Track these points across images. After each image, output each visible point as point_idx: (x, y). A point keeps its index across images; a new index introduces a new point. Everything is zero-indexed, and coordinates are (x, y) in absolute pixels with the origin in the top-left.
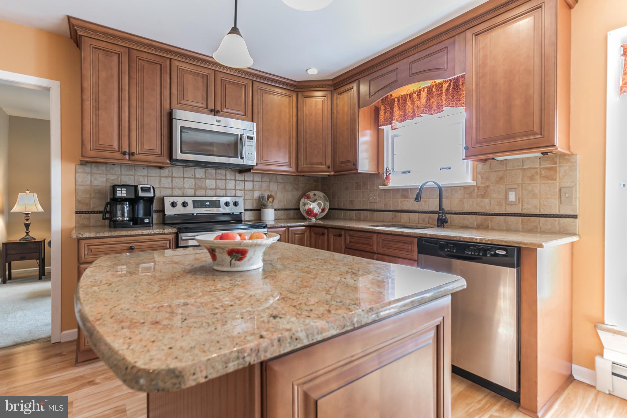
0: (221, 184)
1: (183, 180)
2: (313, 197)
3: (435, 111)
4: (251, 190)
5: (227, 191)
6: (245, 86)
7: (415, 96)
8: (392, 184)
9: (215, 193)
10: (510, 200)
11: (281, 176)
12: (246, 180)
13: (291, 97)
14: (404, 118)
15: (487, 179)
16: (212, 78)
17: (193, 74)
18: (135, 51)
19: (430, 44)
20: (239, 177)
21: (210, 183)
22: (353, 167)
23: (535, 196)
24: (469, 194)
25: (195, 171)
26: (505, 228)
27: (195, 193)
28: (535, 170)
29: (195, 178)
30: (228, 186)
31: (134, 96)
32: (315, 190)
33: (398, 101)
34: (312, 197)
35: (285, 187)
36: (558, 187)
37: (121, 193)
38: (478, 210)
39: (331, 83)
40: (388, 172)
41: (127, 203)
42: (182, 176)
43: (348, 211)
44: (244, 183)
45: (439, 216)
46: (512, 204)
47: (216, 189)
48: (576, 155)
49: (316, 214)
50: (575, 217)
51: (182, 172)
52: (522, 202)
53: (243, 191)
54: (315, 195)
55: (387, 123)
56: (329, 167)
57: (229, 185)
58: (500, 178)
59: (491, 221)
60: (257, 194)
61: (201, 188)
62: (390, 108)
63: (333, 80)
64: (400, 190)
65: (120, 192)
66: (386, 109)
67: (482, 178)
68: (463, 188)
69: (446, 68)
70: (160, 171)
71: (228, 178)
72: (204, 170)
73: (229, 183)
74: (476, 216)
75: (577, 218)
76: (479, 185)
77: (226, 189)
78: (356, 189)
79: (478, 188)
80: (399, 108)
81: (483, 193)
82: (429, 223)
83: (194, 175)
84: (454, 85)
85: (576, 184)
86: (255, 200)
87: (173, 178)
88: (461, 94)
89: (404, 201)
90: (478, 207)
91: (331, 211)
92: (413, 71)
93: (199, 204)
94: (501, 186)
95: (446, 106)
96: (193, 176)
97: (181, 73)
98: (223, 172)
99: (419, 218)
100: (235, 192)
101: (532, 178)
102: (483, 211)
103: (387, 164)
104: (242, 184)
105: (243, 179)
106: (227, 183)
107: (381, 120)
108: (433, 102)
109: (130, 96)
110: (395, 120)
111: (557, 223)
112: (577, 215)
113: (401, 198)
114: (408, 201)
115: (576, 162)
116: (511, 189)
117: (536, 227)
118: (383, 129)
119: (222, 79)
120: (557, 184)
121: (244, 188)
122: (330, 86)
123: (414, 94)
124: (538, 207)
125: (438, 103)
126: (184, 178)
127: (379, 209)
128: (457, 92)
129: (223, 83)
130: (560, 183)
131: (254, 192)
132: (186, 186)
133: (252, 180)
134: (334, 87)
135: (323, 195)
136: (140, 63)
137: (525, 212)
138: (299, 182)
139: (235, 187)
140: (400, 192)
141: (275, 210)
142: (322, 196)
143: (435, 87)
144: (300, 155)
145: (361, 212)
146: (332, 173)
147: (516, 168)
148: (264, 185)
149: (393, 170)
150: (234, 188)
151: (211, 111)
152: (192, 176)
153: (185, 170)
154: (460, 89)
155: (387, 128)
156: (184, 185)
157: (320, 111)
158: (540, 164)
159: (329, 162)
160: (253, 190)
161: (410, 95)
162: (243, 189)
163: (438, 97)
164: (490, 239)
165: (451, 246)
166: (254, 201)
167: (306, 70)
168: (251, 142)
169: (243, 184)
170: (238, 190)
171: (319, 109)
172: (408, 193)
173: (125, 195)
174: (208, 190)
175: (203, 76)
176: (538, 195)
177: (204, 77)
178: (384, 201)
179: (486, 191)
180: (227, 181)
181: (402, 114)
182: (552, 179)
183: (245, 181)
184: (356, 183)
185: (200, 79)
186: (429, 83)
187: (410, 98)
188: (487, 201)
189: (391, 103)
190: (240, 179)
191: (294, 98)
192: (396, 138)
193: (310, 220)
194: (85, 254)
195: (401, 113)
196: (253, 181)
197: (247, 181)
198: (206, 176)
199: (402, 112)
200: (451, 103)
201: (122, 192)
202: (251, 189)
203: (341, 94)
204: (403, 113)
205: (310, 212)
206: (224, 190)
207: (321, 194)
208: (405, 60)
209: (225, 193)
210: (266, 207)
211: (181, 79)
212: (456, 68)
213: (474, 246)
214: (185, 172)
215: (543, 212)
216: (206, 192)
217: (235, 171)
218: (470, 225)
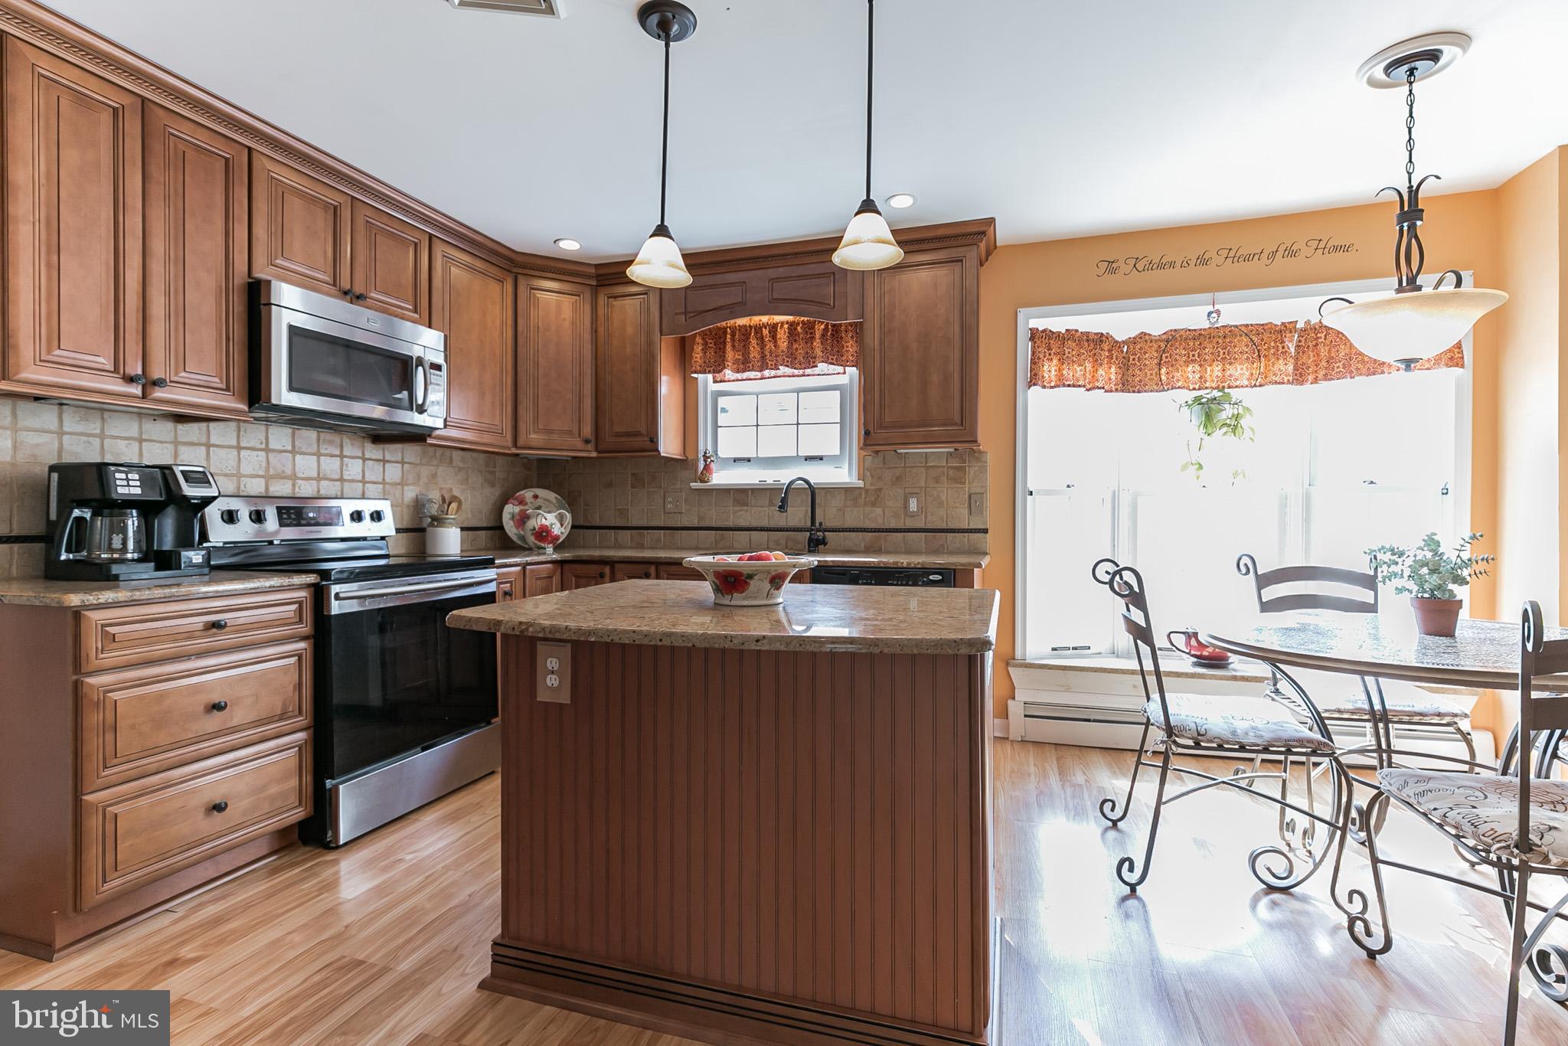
0: (331, 465)
1: (236, 453)
2: (531, 502)
3: (800, 364)
4: (398, 484)
5: (346, 484)
6: (416, 244)
7: (765, 332)
8: (720, 477)
9: (316, 490)
10: (911, 510)
11: (461, 452)
12: (387, 458)
13: (503, 282)
14: (744, 365)
15: (880, 478)
16: (346, 214)
17: (304, 196)
18: (161, 112)
19: (806, 260)
20: (373, 451)
21: (306, 465)
22: (648, 444)
23: (941, 504)
24: (853, 500)
25: (267, 432)
26: (903, 550)
27: (267, 489)
28: (941, 469)
29: (267, 450)
30: (347, 473)
31: (158, 229)
32: (539, 487)
33: (733, 335)
34: (528, 501)
35: (467, 479)
36: (967, 494)
37: (128, 485)
38: (868, 524)
39: (593, 270)
40: (709, 457)
41: (134, 512)
42: (234, 443)
43: (613, 531)
44: (384, 467)
45: (811, 534)
46: (913, 515)
47: (319, 478)
48: (986, 453)
49: (557, 538)
50: (985, 531)
51: (235, 434)
52: (926, 512)
53: (381, 486)
54: (536, 497)
55: (709, 369)
56: (587, 442)
57: (350, 469)
58: (898, 478)
59: (885, 541)
60: (410, 493)
61: (281, 476)
62: (715, 342)
63: (597, 266)
64: (732, 492)
65: (125, 483)
66: (706, 344)
67: (872, 477)
68: (843, 492)
69: (832, 304)
70: (176, 428)
71: (346, 453)
72: (290, 430)
73: (349, 465)
74: (864, 533)
75: (987, 532)
76: (868, 487)
77: (341, 480)
78: (633, 487)
79: (867, 491)
80: (734, 346)
81: (873, 499)
82: (786, 547)
83: (264, 441)
84: (832, 330)
85: (986, 490)
86: (408, 506)
87: (211, 448)
88: (843, 346)
89: (741, 510)
90: (866, 520)
91: (576, 530)
92: (776, 296)
93: (293, 516)
94: (899, 490)
95: (823, 362)
96: (263, 446)
97: (276, 191)
98: (336, 438)
99: (768, 541)
100: (364, 486)
101: (937, 480)
102: (873, 526)
103: (704, 444)
104: (379, 467)
105: (381, 458)
106: (345, 463)
107: (696, 362)
108: (796, 349)
109: (147, 226)
110: (729, 368)
111: (966, 539)
112: (987, 529)
113: (734, 506)
114: (747, 511)
115: (986, 462)
116: (912, 494)
117: (943, 545)
118: (697, 378)
119: (367, 221)
120: (967, 489)
121: (384, 479)
122: (588, 276)
123: (764, 329)
124: (945, 519)
125: (807, 353)
126: (239, 448)
127: (687, 524)
128: (838, 341)
129: (370, 232)
130: (969, 488)
131: (406, 488)
132: (246, 469)
133: (400, 459)
134: (598, 281)
135: (556, 498)
136: (171, 145)
137: (929, 526)
138: (495, 467)
139: (364, 475)
140: (732, 495)
141: (462, 529)
142: (554, 501)
143: (801, 325)
144: (521, 411)
145: (646, 531)
146: (594, 454)
147: (918, 465)
148: (425, 471)
149: (717, 455)
150: (360, 478)
151: (346, 293)
152: (261, 443)
153: (242, 429)
154: (842, 338)
155: (706, 381)
156: (239, 467)
157: (567, 324)
158: (947, 462)
159: (588, 430)
160: (403, 483)
161: (755, 330)
162: (381, 480)
163: (806, 343)
164: (920, 561)
165: (867, 576)
166: (405, 510)
167: (554, 240)
168: (437, 375)
169: (382, 469)
170: (369, 482)
171: (564, 319)
172: (748, 497)
173: (138, 491)
174: (300, 482)
175: (326, 206)
176: (945, 503)
177: (329, 208)
178: (698, 511)
179: (878, 496)
180: (345, 459)
181: (739, 359)
182: (961, 483)
183: (384, 461)
184: (633, 474)
185: (320, 212)
186: (790, 318)
187: (756, 333)
188: (879, 511)
189: (716, 334)
190: (374, 458)
191: (509, 287)
192: (723, 398)
193: (542, 551)
194: (97, 648)
195: (737, 357)
196: (403, 463)
197: (388, 461)
198: (294, 446)
199: (739, 355)
200: (830, 357)
201: (131, 483)
202: (398, 481)
203: (615, 297)
204: (741, 357)
205: (543, 534)
206: (339, 483)
207: (552, 496)
208: (760, 272)
209: (340, 488)
210: (444, 523)
211: (276, 204)
212: (848, 309)
213: (901, 572)
214: (242, 433)
215: (951, 526)
216: (294, 486)
217: (364, 437)
218: (855, 548)
